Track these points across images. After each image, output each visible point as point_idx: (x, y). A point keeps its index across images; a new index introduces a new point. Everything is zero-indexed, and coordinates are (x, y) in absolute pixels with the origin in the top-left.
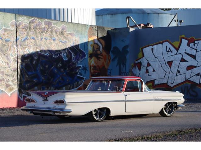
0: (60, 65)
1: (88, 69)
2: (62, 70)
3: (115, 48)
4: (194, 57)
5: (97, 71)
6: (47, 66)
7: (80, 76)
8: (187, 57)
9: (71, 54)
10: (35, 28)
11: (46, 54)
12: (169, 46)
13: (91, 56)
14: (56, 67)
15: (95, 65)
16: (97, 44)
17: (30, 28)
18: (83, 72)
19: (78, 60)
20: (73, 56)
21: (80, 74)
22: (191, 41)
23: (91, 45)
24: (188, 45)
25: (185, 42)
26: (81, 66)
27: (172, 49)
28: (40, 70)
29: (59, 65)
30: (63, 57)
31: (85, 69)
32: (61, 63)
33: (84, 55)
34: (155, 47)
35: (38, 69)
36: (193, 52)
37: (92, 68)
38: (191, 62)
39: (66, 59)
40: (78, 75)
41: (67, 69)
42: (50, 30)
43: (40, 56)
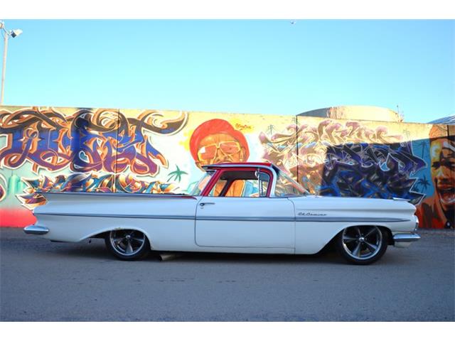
0: (375, 177)
1: (432, 182)
2: (379, 184)
5: (449, 186)
6: (350, 179)
7: (415, 192)
9: (396, 164)
10: (329, 132)
11: (349, 164)
13: (436, 165)
14: (368, 180)
15: (445, 177)
16: (449, 149)
17: (321, 132)
18: (420, 187)
19: (410, 170)
20: (400, 164)
21: (415, 189)
23: (436, 151)
26: (417, 178)
28: (338, 183)
29: (372, 178)
30: (381, 167)
31: (424, 182)
32: (378, 174)
33: (422, 164)
35: (334, 182)
37: (439, 181)
39: (386, 169)
40: (410, 191)
41: (389, 182)
42: (356, 132)
43: (337, 166)
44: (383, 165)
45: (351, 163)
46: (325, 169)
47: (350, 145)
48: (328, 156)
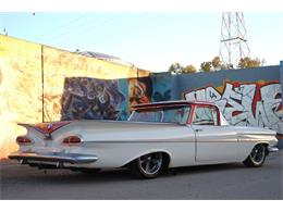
0: (96, 108)
3: (157, 93)
4: (240, 102)
6: (81, 109)
8: (232, 102)
9: (109, 97)
12: (213, 91)
13: (131, 100)
14: (92, 110)
19: (117, 103)
20: (111, 99)
22: (236, 85)
24: (233, 89)
25: (229, 86)
27: (216, 94)
30: (100, 99)
32: (98, 106)
33: (123, 99)
34: (198, 92)
35: (70, 111)
36: (239, 97)
38: (237, 107)
39: (103, 102)
43: (72, 96)
44: (101, 97)
45: (81, 94)
46: (63, 99)
47: (80, 78)
48: (66, 87)
